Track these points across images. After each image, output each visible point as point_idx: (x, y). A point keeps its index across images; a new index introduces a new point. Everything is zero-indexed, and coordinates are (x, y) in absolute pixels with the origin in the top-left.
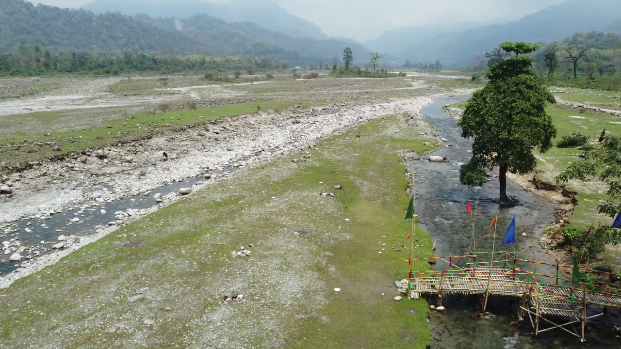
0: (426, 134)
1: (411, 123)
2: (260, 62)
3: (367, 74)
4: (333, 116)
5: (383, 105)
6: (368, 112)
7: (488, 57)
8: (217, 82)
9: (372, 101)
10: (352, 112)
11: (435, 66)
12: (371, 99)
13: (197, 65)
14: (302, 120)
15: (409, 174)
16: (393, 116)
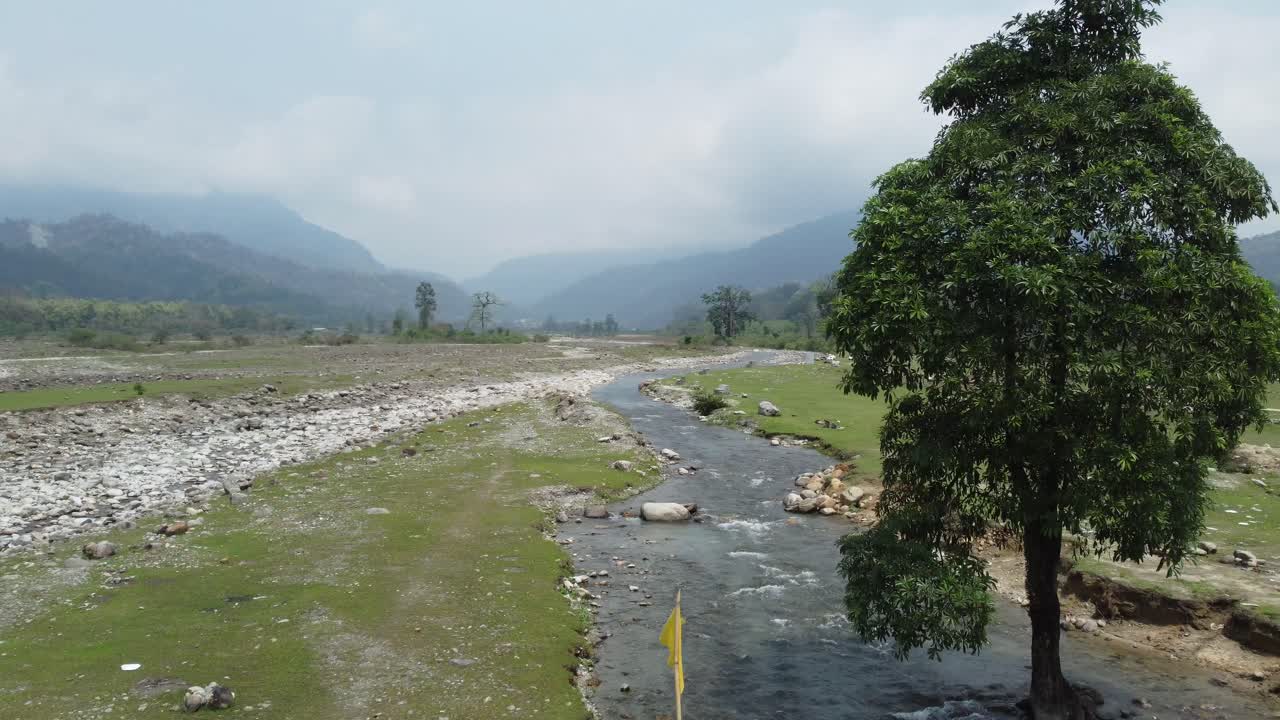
0: (615, 438)
1: (570, 413)
2: (231, 316)
3: (468, 337)
4: (364, 410)
5: (500, 386)
6: (458, 399)
7: (707, 302)
8: (97, 351)
9: (470, 379)
10: (419, 402)
11: (605, 327)
12: (470, 374)
13: (71, 321)
14: (269, 422)
15: (579, 579)
16: (520, 403)
